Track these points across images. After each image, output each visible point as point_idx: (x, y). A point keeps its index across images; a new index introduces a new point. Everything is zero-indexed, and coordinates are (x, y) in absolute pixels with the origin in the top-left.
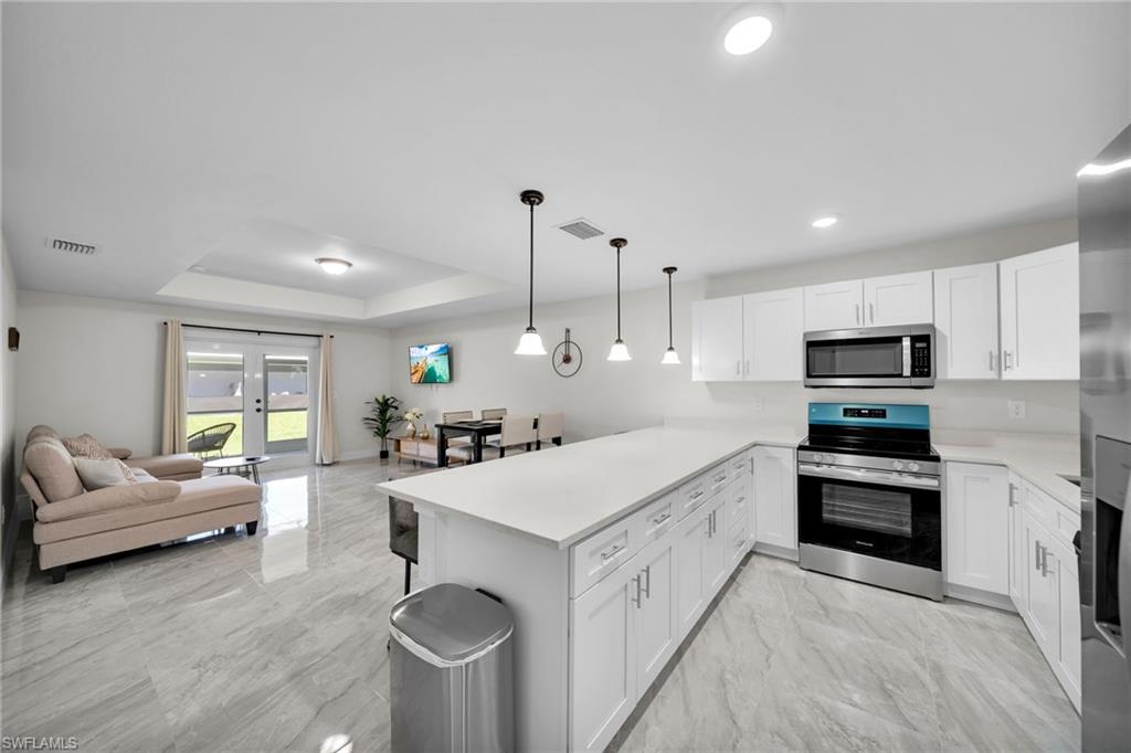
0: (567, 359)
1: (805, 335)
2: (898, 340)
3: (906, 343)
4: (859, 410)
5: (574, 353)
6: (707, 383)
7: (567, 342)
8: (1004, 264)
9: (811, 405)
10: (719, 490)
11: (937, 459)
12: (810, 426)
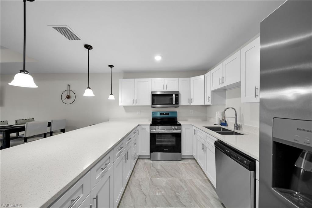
0: (68, 97)
1: (152, 92)
2: (172, 95)
3: (174, 96)
4: (163, 113)
5: (72, 94)
6: (124, 106)
7: (69, 90)
8: (191, 78)
9: (153, 112)
10: (128, 143)
11: (180, 125)
12: (152, 118)
